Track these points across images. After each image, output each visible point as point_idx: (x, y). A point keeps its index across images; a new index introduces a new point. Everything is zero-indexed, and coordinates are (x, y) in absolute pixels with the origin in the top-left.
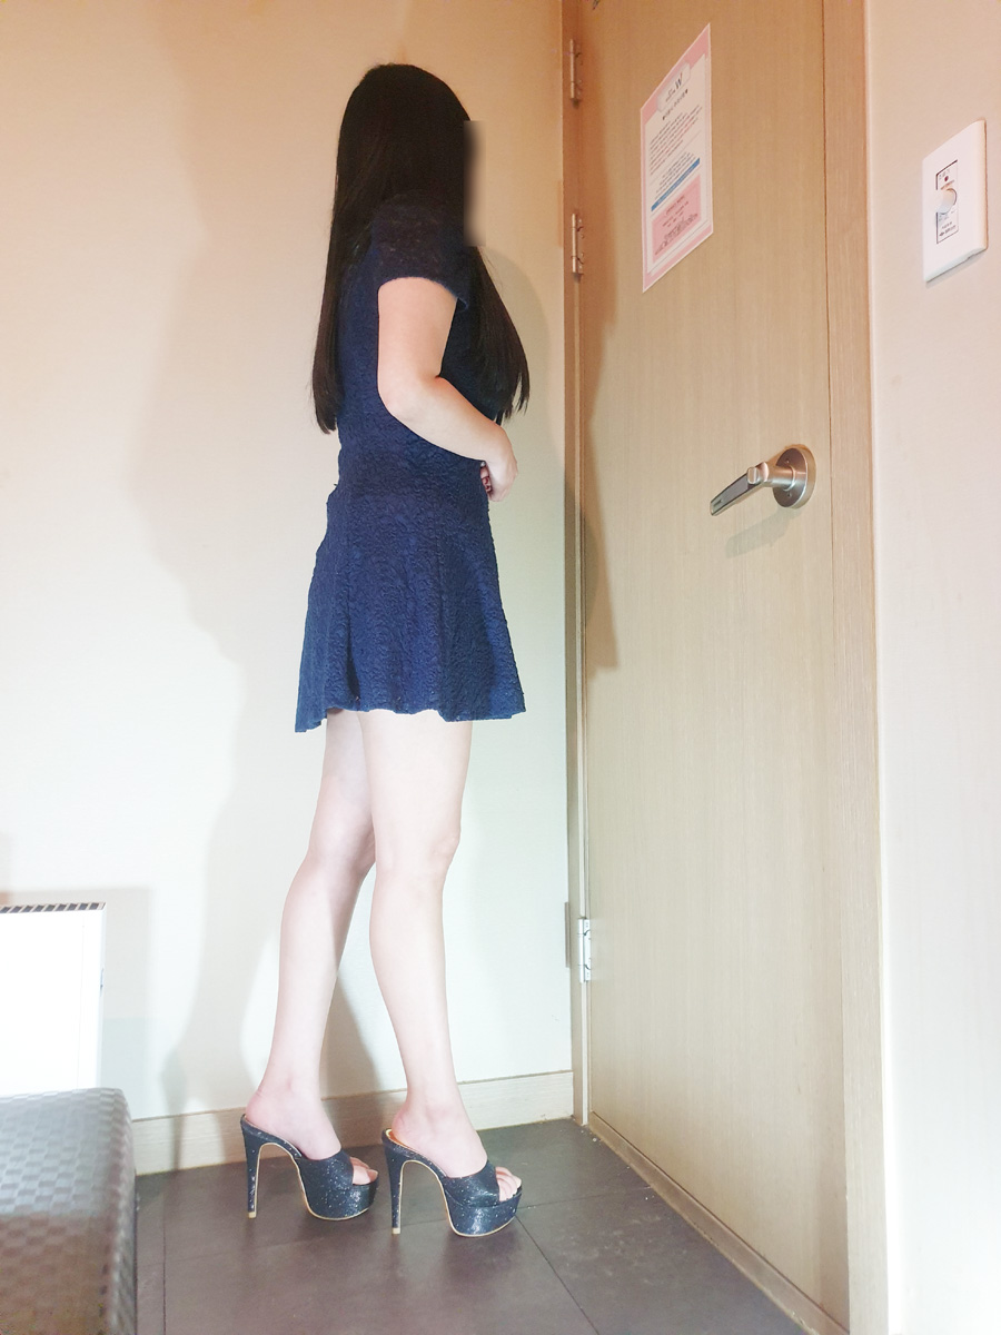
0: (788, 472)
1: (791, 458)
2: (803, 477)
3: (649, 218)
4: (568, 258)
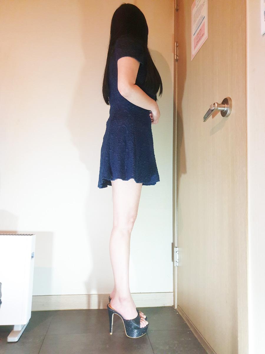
0: (224, 106)
1: (226, 101)
2: (228, 107)
3: (193, 38)
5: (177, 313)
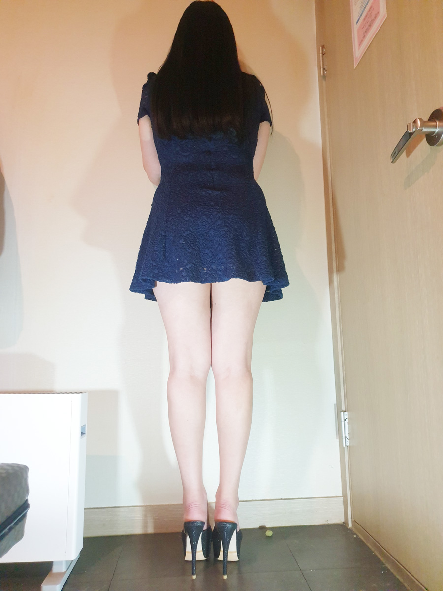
0: (434, 123)
1: (436, 115)
3: (356, 28)
4: (319, 70)
5: (355, 536)
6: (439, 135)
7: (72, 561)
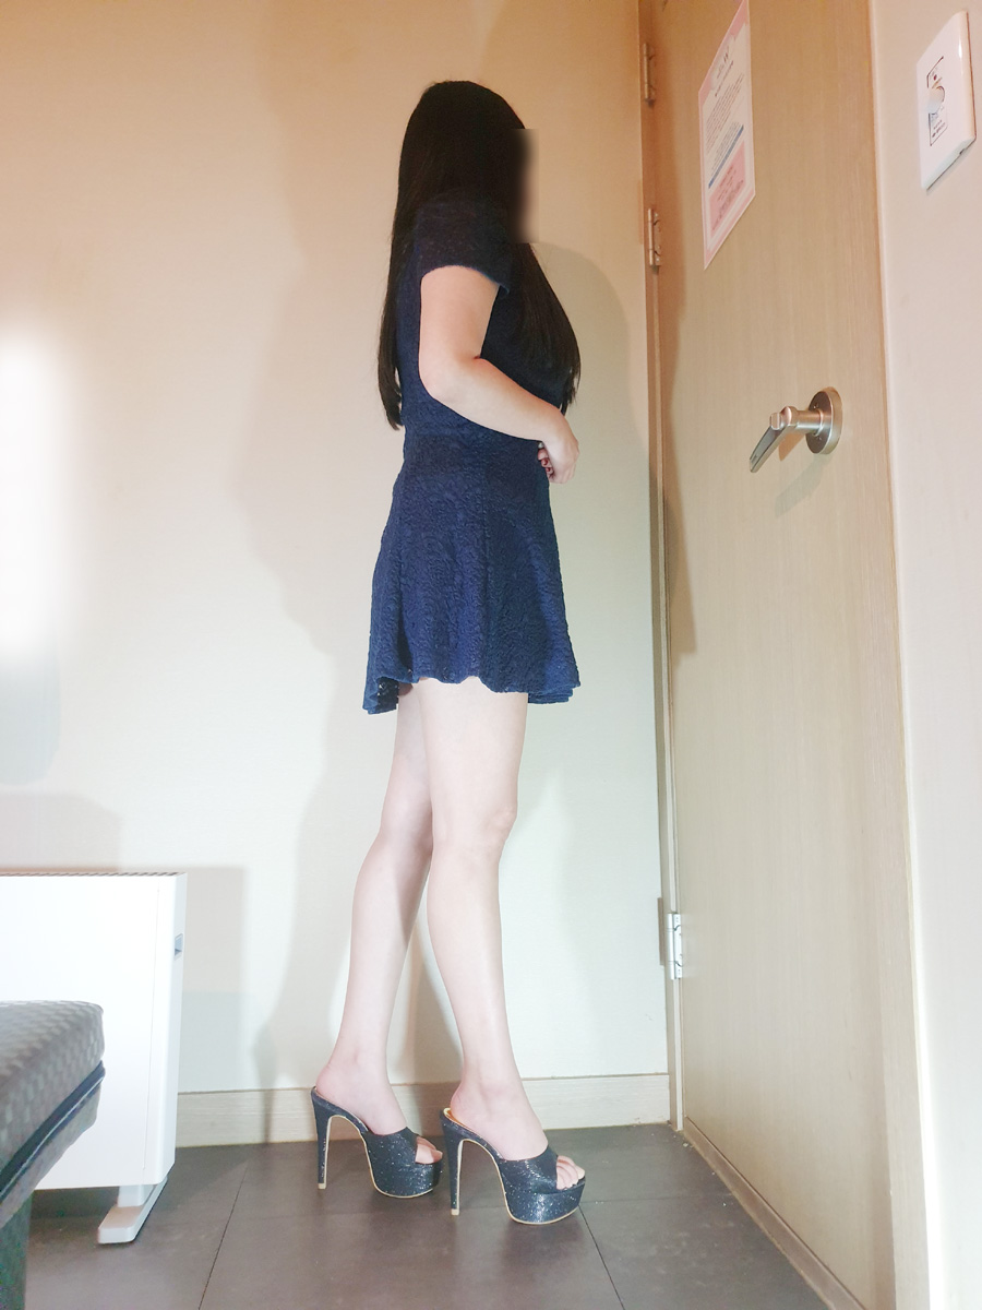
0: (816, 416)
1: (821, 402)
2: (829, 421)
3: (708, 193)
4: (647, 251)
5: (686, 1145)
6: (824, 435)
7: (155, 1186)
